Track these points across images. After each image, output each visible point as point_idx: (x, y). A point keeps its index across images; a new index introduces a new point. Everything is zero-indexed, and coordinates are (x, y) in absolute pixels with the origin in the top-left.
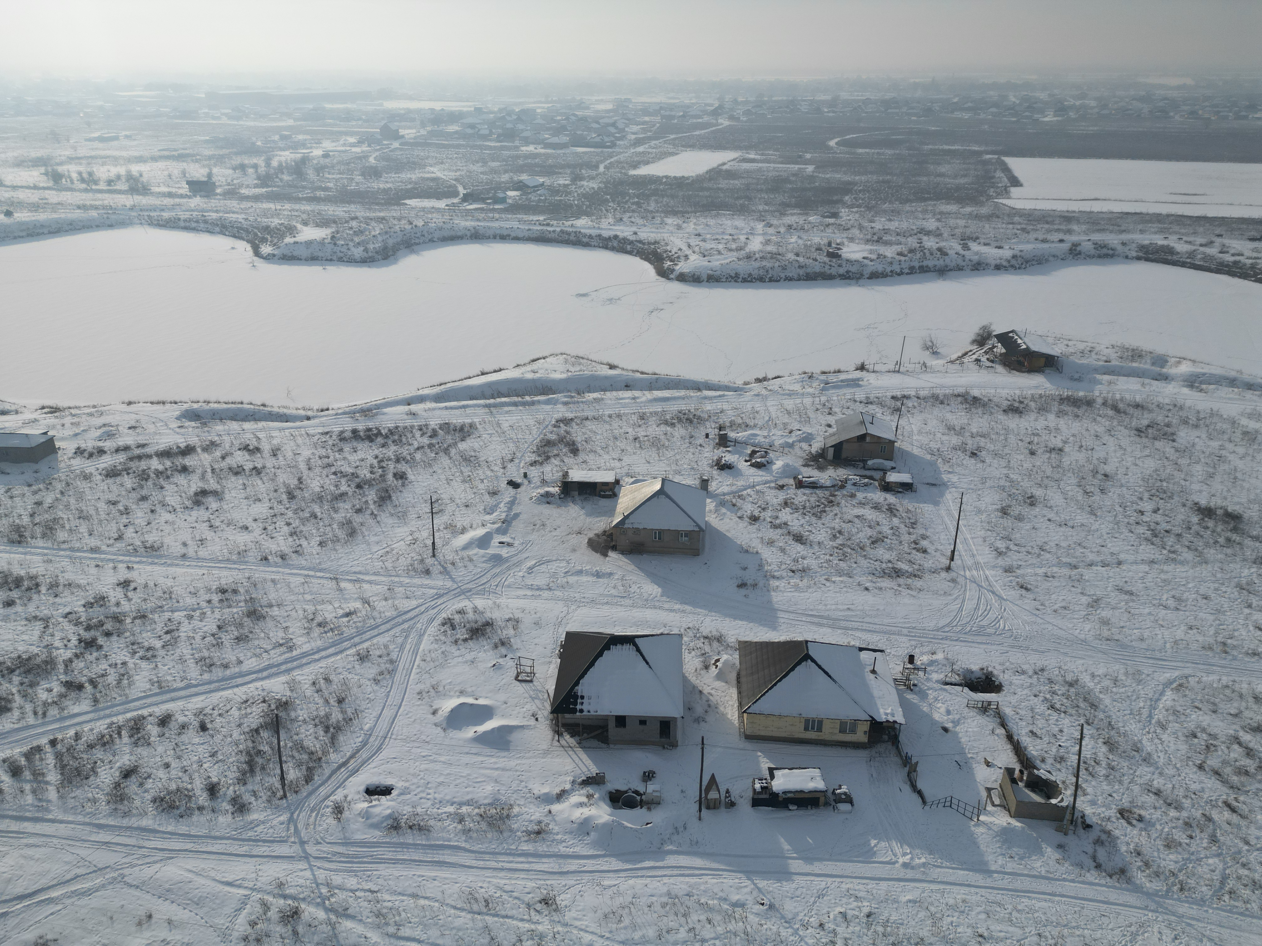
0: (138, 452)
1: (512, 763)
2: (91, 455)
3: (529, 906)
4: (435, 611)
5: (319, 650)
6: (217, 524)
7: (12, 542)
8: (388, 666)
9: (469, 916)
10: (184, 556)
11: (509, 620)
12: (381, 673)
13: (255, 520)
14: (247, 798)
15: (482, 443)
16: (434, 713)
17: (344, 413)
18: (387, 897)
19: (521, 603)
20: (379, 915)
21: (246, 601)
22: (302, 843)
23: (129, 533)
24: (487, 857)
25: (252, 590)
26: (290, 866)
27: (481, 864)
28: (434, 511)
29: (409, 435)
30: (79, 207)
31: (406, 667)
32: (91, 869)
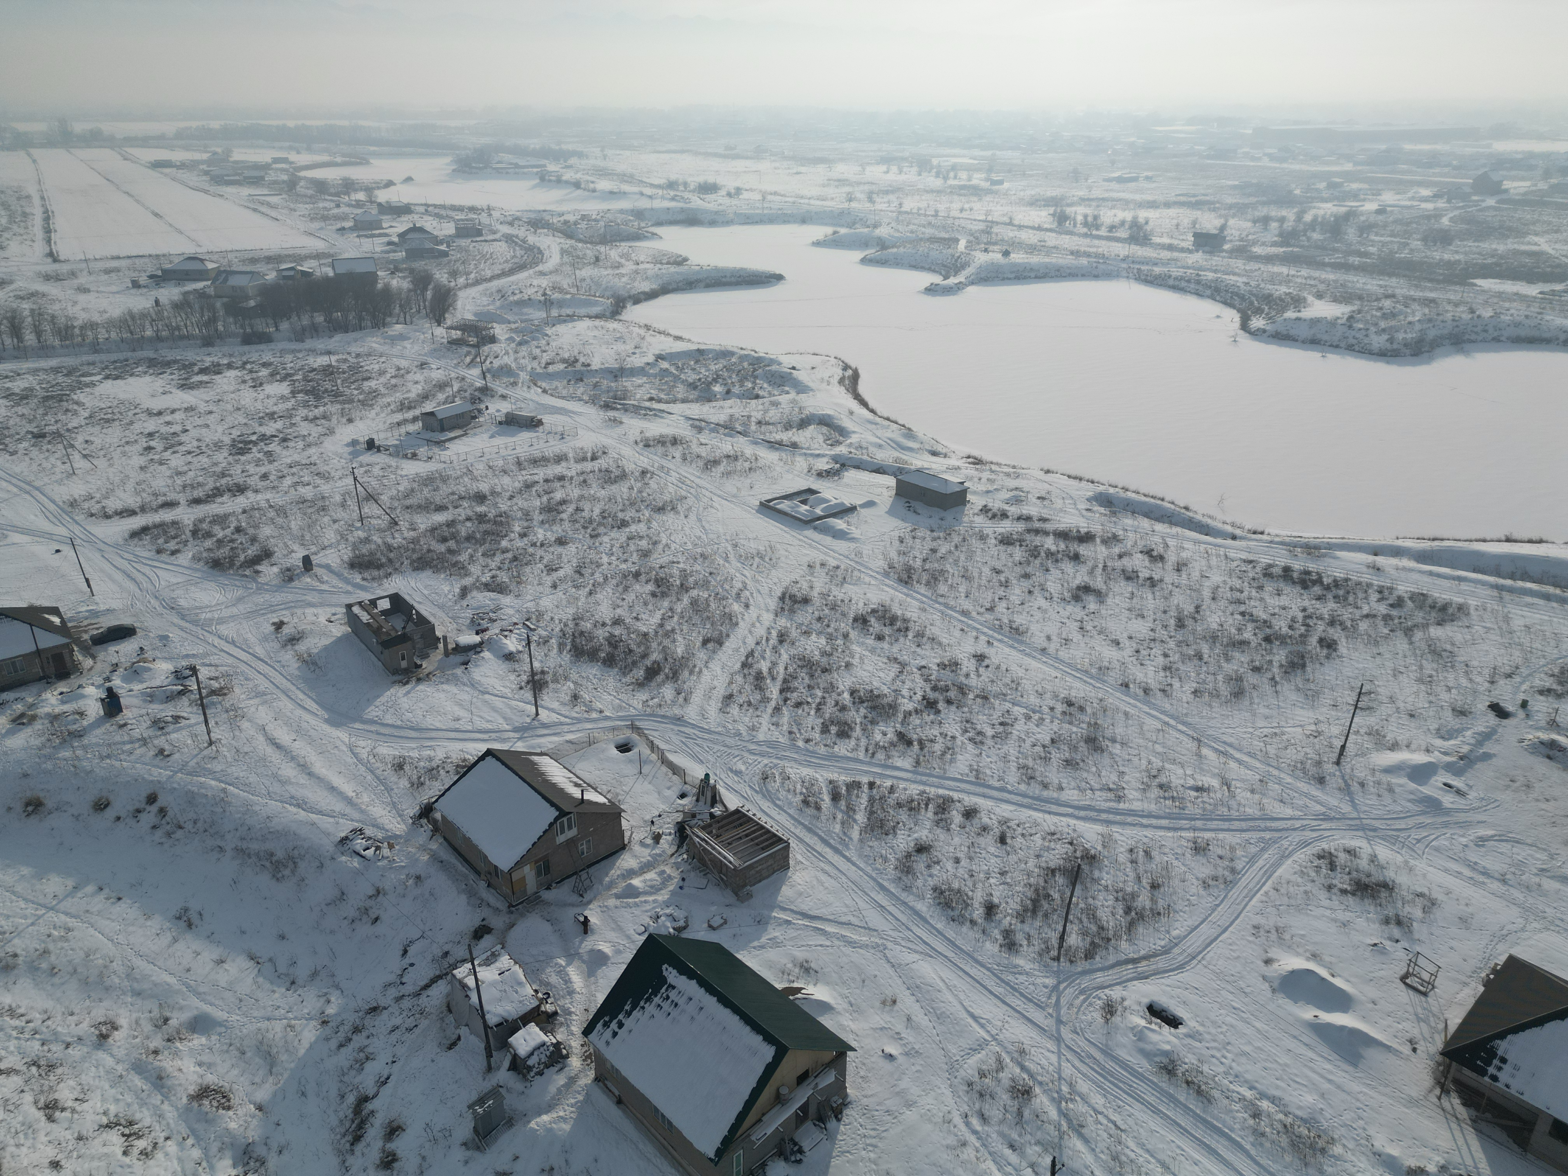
0: (1037, 525)
1: (1355, 1087)
2: (994, 516)
4: (1314, 834)
5: (1150, 816)
6: (1089, 628)
7: (900, 580)
8: (1227, 873)
10: (1044, 650)
11: (1420, 895)
12: (1215, 878)
13: (1130, 638)
14: (1020, 938)
15: (1468, 637)
16: (1268, 962)
17: (1282, 543)
18: (1131, 1144)
19: (1450, 881)
20: (1115, 1158)
21: (1089, 724)
22: (1059, 1022)
23: (1001, 607)
25: (1100, 714)
26: (1038, 1039)
28: (1360, 705)
29: (1361, 595)
30: (1072, 253)
31: (1251, 886)
32: (863, 924)
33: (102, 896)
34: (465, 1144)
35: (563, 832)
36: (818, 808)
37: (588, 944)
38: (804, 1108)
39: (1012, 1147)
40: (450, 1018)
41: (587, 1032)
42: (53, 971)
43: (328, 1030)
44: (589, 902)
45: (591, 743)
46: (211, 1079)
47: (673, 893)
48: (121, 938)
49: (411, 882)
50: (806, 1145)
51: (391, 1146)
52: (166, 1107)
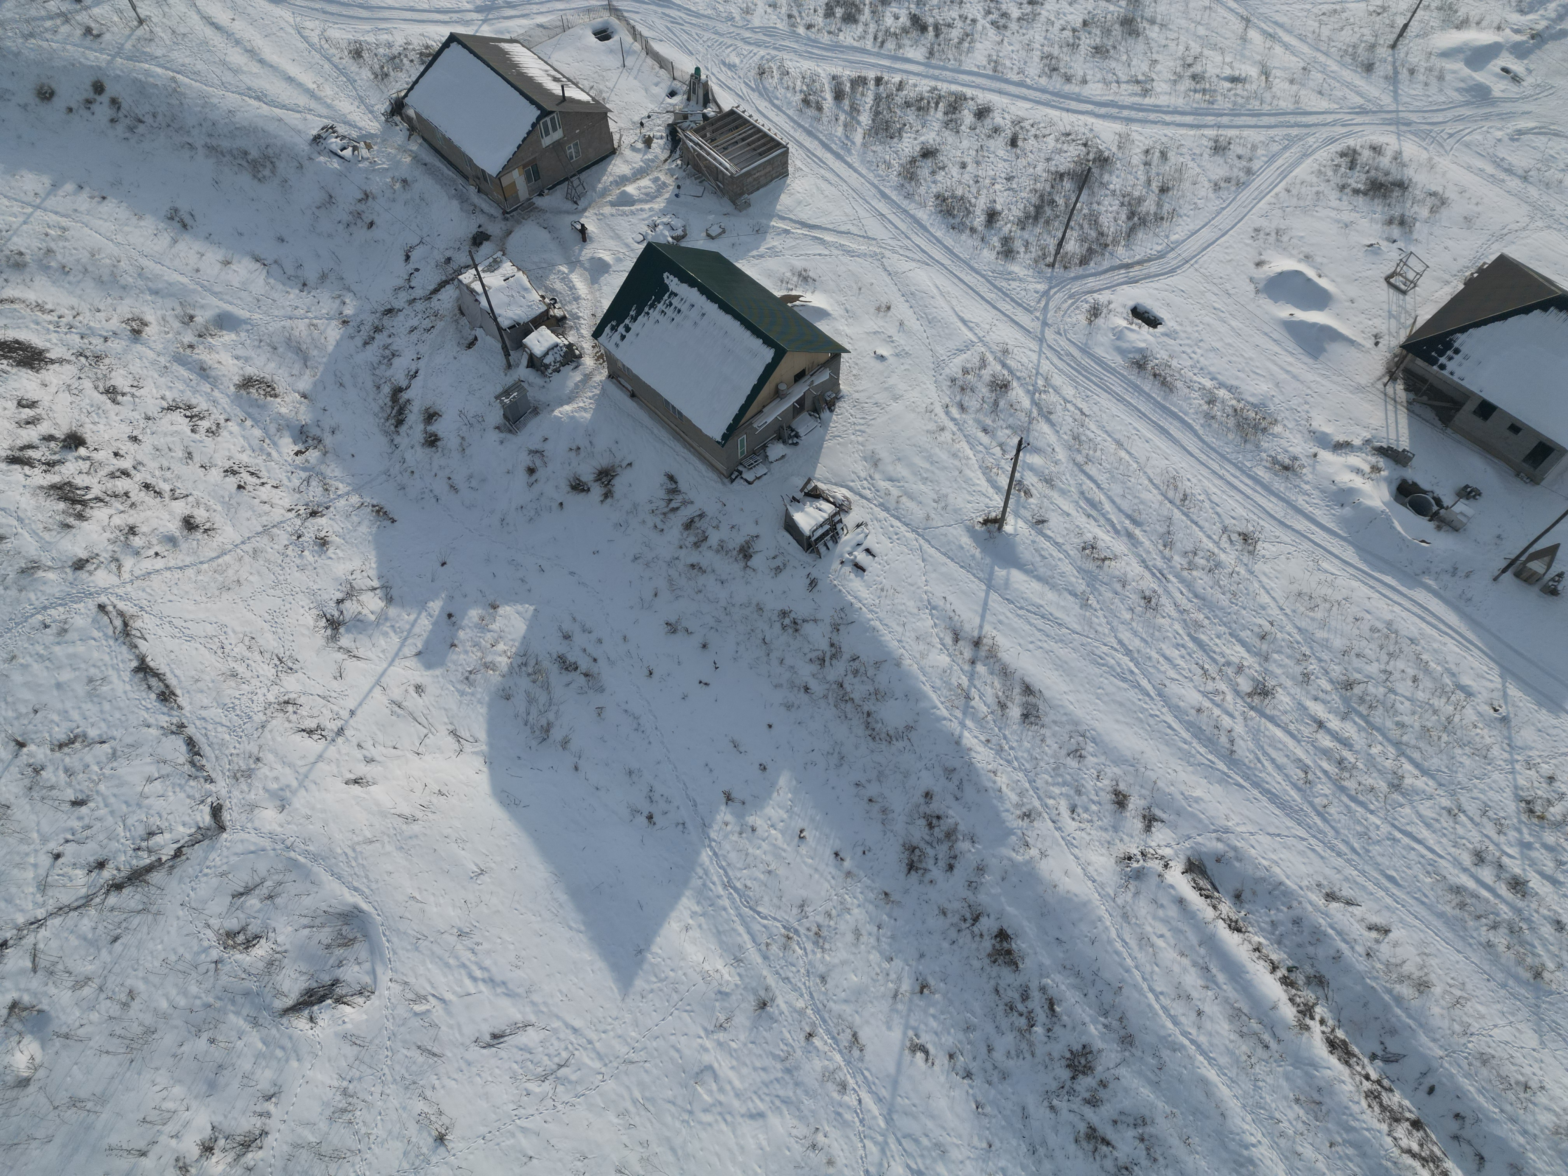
1: (1310, 377)
3: (1225, 529)
4: (1345, 130)
5: (1175, 112)
8: (1241, 174)
9: (1160, 498)
11: (1433, 194)
12: (1228, 180)
14: (1018, 245)
16: (1259, 264)
18: (1093, 426)
19: (1468, 179)
20: (1076, 438)
22: (1045, 324)
24: (1214, 455)
26: (1023, 340)
27: (1203, 458)
31: (1263, 187)
32: (862, 233)
33: (84, 195)
34: (498, 428)
35: (547, 134)
36: (820, 109)
37: (588, 252)
38: (801, 401)
39: (985, 430)
40: (464, 321)
41: (597, 334)
42: (64, 270)
43: (350, 330)
44: (585, 210)
45: (565, 27)
46: (250, 371)
47: (669, 201)
48: (120, 238)
49: (398, 186)
50: (802, 431)
51: (432, 428)
52: (216, 393)
